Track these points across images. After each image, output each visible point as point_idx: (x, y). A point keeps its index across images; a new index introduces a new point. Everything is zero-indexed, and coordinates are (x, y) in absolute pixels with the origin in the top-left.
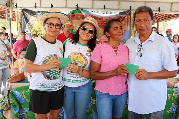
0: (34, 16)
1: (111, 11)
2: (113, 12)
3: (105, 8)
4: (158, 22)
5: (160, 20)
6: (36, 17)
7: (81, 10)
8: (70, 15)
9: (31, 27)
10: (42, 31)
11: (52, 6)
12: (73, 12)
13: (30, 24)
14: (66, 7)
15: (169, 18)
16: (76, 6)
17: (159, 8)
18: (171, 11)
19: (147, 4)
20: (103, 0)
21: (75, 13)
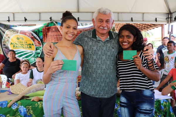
1: (86, 23)
2: (88, 23)
7: (55, 23)
8: (45, 28)
9: (8, 40)
11: (26, 20)
12: (47, 25)
13: (6, 37)
14: (40, 20)
15: (147, 27)
16: (50, 19)
17: (132, 18)
18: (143, 21)
19: (120, 14)
20: (77, 12)
21: (49, 26)
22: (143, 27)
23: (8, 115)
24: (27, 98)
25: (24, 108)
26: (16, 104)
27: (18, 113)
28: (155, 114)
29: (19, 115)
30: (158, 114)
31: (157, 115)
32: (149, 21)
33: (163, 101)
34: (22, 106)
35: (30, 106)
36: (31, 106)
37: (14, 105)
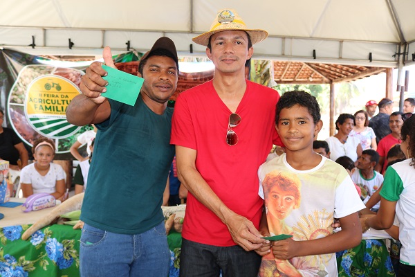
0: (30, 67)
3: (191, 51)
4: (331, 82)
5: (335, 78)
6: (32, 69)
7: (137, 55)
10: (48, 102)
11: (71, 45)
12: (118, 59)
14: (103, 47)
15: (353, 73)
16: (126, 46)
17: (314, 51)
18: (340, 58)
19: (287, 41)
20: (189, 33)
21: (124, 62)
22: (344, 72)
23: (22, 258)
24: (66, 223)
25: (59, 244)
26: (40, 234)
27: (43, 254)
28: (351, 273)
29: (46, 258)
30: (358, 273)
31: (355, 274)
32: (354, 60)
33: (373, 244)
34: (54, 239)
35: (71, 239)
36: (72, 241)
37: (36, 235)
